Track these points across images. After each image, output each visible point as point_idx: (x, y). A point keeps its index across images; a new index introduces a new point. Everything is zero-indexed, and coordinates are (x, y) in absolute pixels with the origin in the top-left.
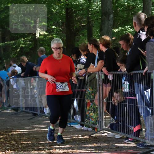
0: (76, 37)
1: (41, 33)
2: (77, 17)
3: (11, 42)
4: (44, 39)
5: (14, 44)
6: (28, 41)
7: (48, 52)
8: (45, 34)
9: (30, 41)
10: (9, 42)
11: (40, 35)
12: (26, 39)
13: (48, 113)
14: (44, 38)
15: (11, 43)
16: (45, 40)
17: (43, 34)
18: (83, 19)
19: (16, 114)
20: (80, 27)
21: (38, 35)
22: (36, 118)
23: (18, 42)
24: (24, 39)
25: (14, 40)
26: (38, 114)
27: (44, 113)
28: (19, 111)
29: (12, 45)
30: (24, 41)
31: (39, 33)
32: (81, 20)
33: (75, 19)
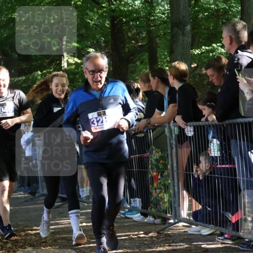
0: (130, 65)
1: (71, 61)
2: (131, 32)
3: (20, 78)
4: (76, 70)
5: (24, 81)
8: (76, 62)
10: (17, 79)
11: (69, 64)
12: (45, 71)
13: (86, 197)
14: (75, 68)
15: (20, 80)
16: (78, 73)
17: (74, 62)
18: (141, 35)
19: (32, 199)
20: (137, 48)
21: (65, 65)
23: (33, 78)
24: (41, 72)
25: (25, 74)
27: (80, 196)
28: (37, 195)
29: (22, 84)
30: (42, 75)
31: (67, 61)
32: (137, 37)
33: (127, 35)
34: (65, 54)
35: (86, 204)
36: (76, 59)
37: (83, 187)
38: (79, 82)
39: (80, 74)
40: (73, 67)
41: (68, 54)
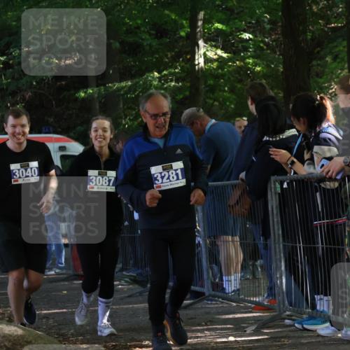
0: (314, 63)
1: (211, 54)
2: (317, 4)
3: (123, 84)
4: (220, 71)
5: (130, 89)
6: (171, 81)
7: (230, 109)
8: (220, 57)
9: (177, 81)
10: (117, 85)
11: (207, 60)
12: (165, 72)
13: (234, 291)
14: (218, 67)
15: (123, 88)
16: (223, 76)
17: (215, 57)
18: (335, 9)
19: (141, 293)
20: (327, 33)
21: (200, 61)
22: (199, 305)
23: (144, 83)
24: (159, 73)
25: (132, 77)
26: (207, 294)
27: (224, 289)
29: (126, 93)
30: (160, 79)
31: (205, 54)
32: (329, 12)
33: (311, 8)
34: (201, 43)
35: (234, 304)
36: (219, 52)
37: (229, 274)
38: (225, 91)
39: (226, 78)
40: (215, 65)
41: (206, 42)
